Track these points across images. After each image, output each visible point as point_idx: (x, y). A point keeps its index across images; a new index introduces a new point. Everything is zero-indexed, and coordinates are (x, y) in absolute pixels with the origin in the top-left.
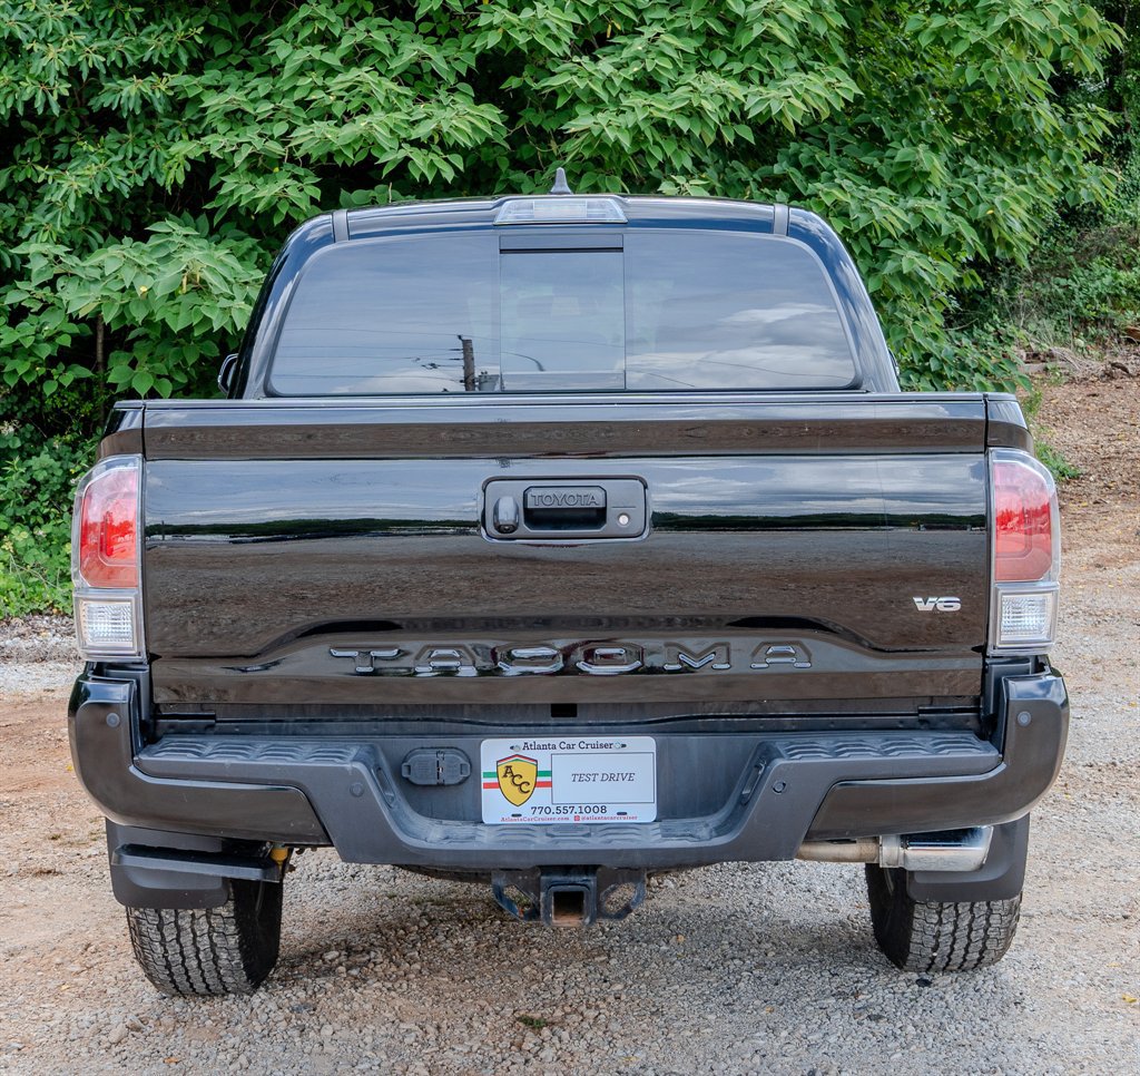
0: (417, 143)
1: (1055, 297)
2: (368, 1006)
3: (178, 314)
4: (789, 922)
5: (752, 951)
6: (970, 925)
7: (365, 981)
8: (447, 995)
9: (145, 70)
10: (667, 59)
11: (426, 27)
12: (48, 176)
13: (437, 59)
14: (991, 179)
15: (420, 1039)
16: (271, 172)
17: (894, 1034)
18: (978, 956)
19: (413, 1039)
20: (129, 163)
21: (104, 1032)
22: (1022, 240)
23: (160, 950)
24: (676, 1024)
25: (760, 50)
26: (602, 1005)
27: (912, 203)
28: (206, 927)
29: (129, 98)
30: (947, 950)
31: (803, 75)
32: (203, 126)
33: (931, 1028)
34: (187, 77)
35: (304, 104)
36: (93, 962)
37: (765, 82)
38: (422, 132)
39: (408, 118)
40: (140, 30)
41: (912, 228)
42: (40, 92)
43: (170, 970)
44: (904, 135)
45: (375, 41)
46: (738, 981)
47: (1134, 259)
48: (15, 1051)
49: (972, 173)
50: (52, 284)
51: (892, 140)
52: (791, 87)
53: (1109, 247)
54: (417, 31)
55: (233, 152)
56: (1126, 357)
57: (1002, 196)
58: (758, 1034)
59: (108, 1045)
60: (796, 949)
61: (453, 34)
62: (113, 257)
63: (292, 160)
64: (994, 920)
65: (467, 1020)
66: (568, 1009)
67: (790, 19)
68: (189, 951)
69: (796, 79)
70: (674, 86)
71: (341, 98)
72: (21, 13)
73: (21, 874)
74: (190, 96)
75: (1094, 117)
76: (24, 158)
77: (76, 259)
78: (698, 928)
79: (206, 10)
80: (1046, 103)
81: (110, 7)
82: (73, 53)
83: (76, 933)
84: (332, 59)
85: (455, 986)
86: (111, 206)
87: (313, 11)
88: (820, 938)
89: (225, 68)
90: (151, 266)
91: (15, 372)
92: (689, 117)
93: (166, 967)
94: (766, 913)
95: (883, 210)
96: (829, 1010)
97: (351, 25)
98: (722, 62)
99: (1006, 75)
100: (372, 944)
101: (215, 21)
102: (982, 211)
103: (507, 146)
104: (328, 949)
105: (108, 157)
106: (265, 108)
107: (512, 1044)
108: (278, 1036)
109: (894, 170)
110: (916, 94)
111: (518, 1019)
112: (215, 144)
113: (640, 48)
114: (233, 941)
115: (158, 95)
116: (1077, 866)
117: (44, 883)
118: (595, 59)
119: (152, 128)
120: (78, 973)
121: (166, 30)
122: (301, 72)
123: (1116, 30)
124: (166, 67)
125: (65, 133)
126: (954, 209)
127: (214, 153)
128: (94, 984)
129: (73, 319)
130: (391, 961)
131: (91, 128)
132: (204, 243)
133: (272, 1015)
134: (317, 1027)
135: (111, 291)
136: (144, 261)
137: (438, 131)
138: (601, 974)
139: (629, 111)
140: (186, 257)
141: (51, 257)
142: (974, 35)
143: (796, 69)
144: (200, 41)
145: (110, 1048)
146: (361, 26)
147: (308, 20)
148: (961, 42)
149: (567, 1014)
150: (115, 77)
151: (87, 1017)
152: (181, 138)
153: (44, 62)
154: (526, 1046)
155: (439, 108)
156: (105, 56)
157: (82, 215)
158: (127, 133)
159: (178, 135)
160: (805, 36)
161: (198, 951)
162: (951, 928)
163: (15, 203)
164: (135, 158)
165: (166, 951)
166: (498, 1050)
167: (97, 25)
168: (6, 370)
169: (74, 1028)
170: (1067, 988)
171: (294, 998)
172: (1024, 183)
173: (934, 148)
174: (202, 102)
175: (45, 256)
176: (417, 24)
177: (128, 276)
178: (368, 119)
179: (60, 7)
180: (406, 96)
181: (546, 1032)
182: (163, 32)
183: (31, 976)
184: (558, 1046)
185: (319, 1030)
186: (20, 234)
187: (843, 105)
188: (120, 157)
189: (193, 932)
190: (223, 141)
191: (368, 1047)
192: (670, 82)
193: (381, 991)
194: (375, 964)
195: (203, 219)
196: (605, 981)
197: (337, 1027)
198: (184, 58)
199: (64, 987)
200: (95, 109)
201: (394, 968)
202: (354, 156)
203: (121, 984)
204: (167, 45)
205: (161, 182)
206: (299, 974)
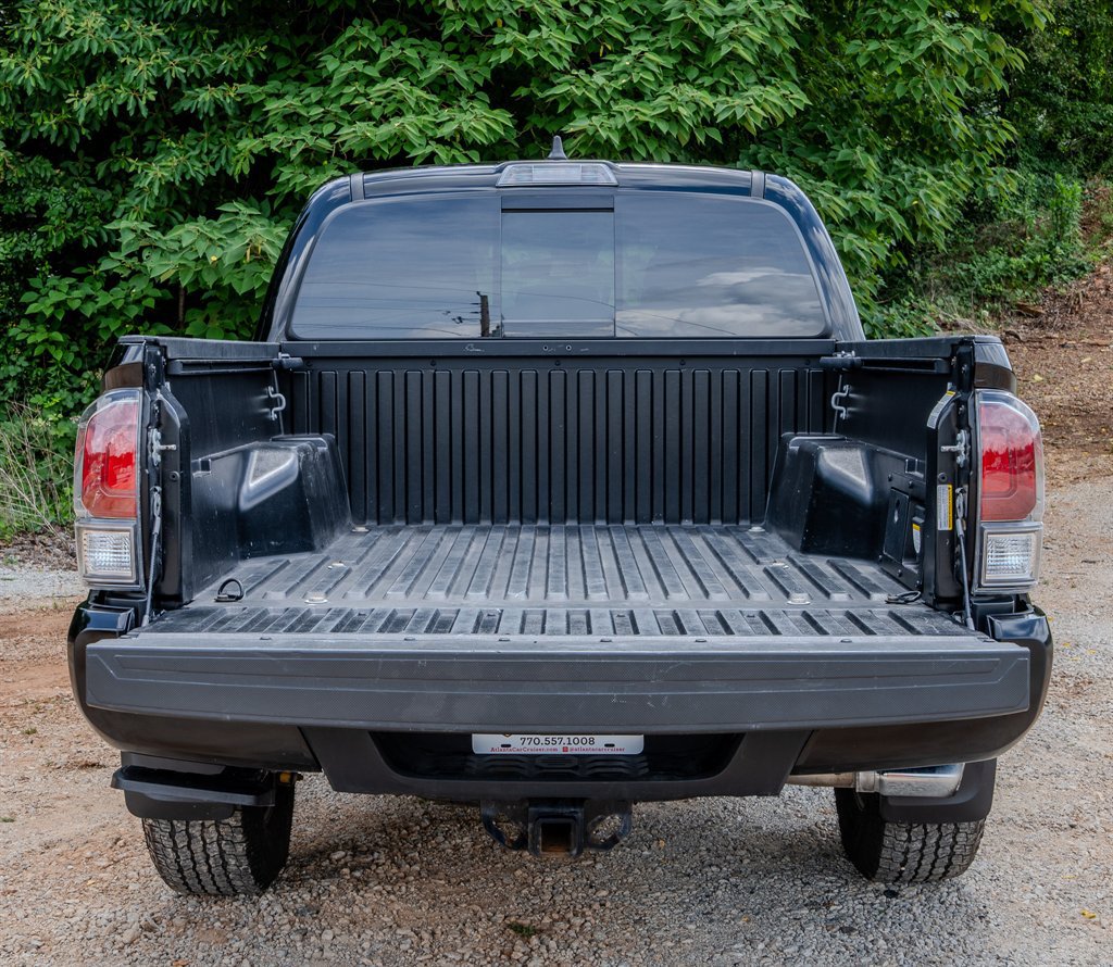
0: (441, 141)
1: (958, 278)
2: (368, 910)
3: (242, 280)
4: (761, 828)
5: (728, 858)
6: (937, 843)
7: (367, 883)
8: (443, 898)
9: (218, 80)
10: (650, 73)
11: (450, 46)
12: (137, 167)
13: (460, 73)
14: (916, 176)
15: (415, 945)
16: (321, 164)
17: (866, 948)
18: (944, 870)
19: (408, 946)
20: (204, 157)
21: (120, 931)
22: (940, 226)
23: (172, 855)
24: (658, 934)
25: (727, 67)
26: (589, 913)
27: (850, 194)
28: (215, 836)
29: (204, 103)
30: (915, 865)
31: (762, 88)
32: (266, 127)
33: (901, 942)
34: (253, 87)
35: (348, 108)
36: (121, 856)
37: (730, 93)
38: (446, 131)
39: (434, 120)
40: (214, 49)
41: (851, 214)
42: (132, 98)
43: (182, 873)
44: (844, 140)
45: (408, 57)
46: (717, 888)
47: (1022, 248)
48: (34, 950)
49: (899, 172)
50: (138, 254)
51: (834, 143)
52: (753, 97)
53: (1002, 238)
54: (442, 50)
55: (289, 148)
56: (1017, 327)
57: (925, 190)
58: (736, 946)
59: (121, 945)
60: (770, 857)
61: (472, 52)
62: (188, 232)
63: (339, 154)
64: (961, 838)
65: (461, 925)
66: (556, 916)
67: (752, 41)
68: (200, 857)
69: (756, 91)
70: (655, 95)
71: (380, 103)
72: (117, 33)
73: (68, 767)
74: (255, 102)
75: (999, 127)
76: (119, 152)
77: (159, 234)
78: (678, 833)
79: (270, 32)
80: (959, 116)
81: (191, 29)
82: (159, 65)
83: (110, 825)
84: (373, 72)
85: (451, 889)
86: (190, 193)
87: (358, 32)
88: (791, 846)
89: (285, 80)
90: (220, 239)
91: (107, 328)
92: (668, 121)
93: (178, 871)
94: (739, 818)
95: (828, 200)
96: (803, 921)
97: (389, 44)
98: (695, 76)
99: (928, 90)
100: (377, 844)
101: (277, 41)
102: (909, 202)
103: (516, 144)
104: (335, 848)
105: (187, 152)
106: (316, 111)
107: (502, 953)
108: (281, 940)
109: (837, 168)
110: (854, 107)
111: (509, 926)
112: (275, 140)
113: (628, 63)
114: (240, 849)
115: (228, 100)
116: (1020, 773)
117: (89, 776)
118: (591, 73)
119: (224, 129)
120: (105, 868)
121: (237, 48)
122: (347, 82)
123: (1019, 55)
124: (236, 78)
125: (152, 132)
126: (886, 200)
127: (274, 147)
128: (118, 879)
129: (156, 283)
130: (393, 862)
131: (174, 128)
132: (265, 221)
133: (277, 917)
134: (318, 932)
135: (187, 259)
136: (216, 235)
137: (459, 130)
138: (588, 879)
139: (618, 115)
140: (249, 233)
141: (139, 232)
142: (904, 57)
143: (756, 83)
144: (264, 57)
145: (123, 948)
146: (396, 45)
147: (353, 39)
148: (893, 63)
149: (555, 921)
150: (194, 86)
151: (105, 915)
152: (247, 136)
153: (135, 73)
154: (515, 956)
155: (460, 112)
156: (186, 68)
157: (165, 199)
158: (204, 132)
159: (244, 134)
160: (763, 55)
161: (207, 858)
162: (920, 846)
163: (112, 190)
164: (209, 152)
165: (178, 857)
166: (489, 959)
167: (181, 44)
168: (101, 326)
169: (93, 927)
170: (1027, 902)
171: (299, 900)
172: (943, 179)
173: (868, 150)
174: (265, 106)
175: (133, 231)
176: (443, 43)
177: (202, 247)
178: (401, 120)
179: (149, 28)
180: (433, 102)
181: (534, 940)
182: (234, 49)
183: (61, 870)
184: (546, 956)
185: (320, 935)
186: (114, 214)
187: (795, 113)
188: (197, 152)
189: (203, 839)
190: (281, 138)
191: (365, 953)
192: (653, 92)
193: (381, 894)
194: (378, 865)
195: (266, 203)
196: (591, 887)
197: (337, 931)
198: (251, 71)
199: (90, 882)
200: (177, 112)
201: (395, 870)
202: (390, 150)
203: (143, 880)
204: (237, 60)
205: (230, 172)
206: (307, 874)
